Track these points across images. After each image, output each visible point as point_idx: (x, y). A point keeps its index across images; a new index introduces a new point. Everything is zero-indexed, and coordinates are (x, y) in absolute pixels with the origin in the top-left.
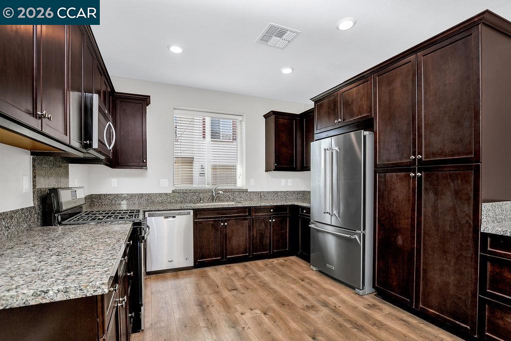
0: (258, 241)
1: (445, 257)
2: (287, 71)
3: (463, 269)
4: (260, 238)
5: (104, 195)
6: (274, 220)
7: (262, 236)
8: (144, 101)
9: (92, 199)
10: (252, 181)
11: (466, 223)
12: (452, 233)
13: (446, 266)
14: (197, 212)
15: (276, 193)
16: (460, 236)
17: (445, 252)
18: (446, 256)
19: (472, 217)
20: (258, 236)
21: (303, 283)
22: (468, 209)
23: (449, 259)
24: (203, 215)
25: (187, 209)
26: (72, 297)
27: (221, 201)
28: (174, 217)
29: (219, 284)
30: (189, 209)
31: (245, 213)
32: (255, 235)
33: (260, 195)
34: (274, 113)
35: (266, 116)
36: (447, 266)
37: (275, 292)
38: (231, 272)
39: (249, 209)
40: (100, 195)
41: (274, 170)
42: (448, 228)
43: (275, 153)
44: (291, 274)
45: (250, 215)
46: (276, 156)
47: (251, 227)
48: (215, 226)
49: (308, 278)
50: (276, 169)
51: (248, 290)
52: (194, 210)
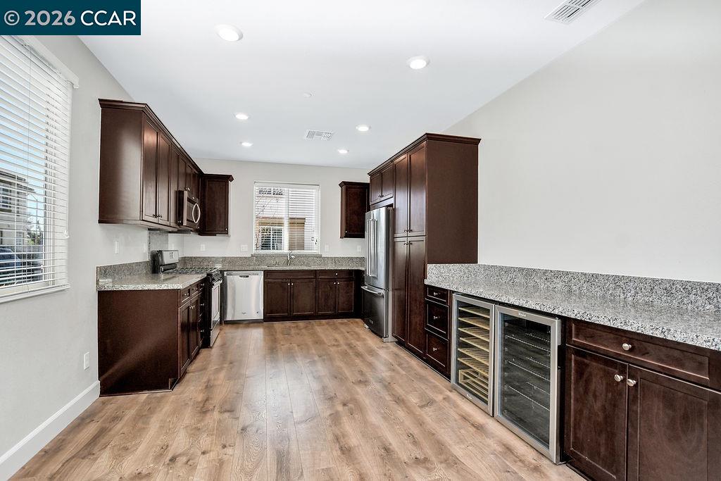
0: (323, 301)
2: (343, 152)
4: (325, 299)
5: (195, 258)
6: (338, 283)
7: (327, 298)
9: (184, 260)
10: (326, 247)
14: (267, 274)
20: (323, 298)
24: (273, 275)
25: (257, 270)
27: (295, 265)
28: (247, 277)
29: (278, 331)
30: (260, 271)
32: (320, 297)
33: (335, 260)
35: (341, 186)
37: (318, 337)
39: (315, 272)
41: (344, 237)
43: (346, 220)
44: (343, 329)
45: (315, 277)
46: (347, 223)
47: (316, 289)
48: (282, 285)
49: (355, 332)
50: (347, 236)
51: (298, 336)
52: (264, 271)
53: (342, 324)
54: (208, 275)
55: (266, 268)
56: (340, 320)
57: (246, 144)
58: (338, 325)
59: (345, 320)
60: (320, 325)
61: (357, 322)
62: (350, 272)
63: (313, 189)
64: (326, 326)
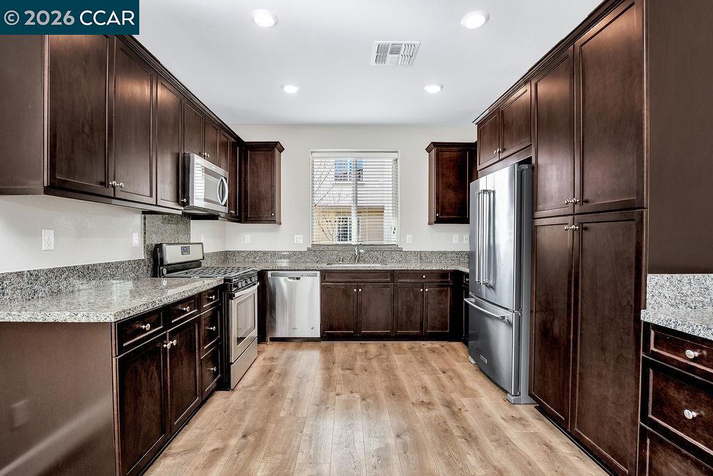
0: (404, 315)
1: (603, 356)
2: (433, 89)
3: (623, 377)
4: (407, 313)
5: (238, 252)
6: (427, 290)
7: (410, 310)
8: (271, 149)
9: (226, 256)
10: (409, 238)
11: (628, 304)
12: (612, 320)
13: (604, 372)
14: (325, 274)
15: (444, 253)
16: (620, 326)
17: (603, 349)
18: (604, 354)
19: (633, 295)
20: (404, 311)
21: (442, 376)
22: (630, 282)
23: (607, 360)
24: (332, 277)
25: (313, 270)
26: (92, 321)
27: (365, 262)
28: (298, 279)
29: (337, 361)
30: (316, 270)
31: (387, 278)
32: (400, 309)
33: (420, 255)
34: (435, 144)
35: (428, 150)
36: (606, 371)
37: (396, 379)
38: (361, 350)
39: (393, 273)
40: (234, 252)
41: (435, 223)
42: (607, 313)
43: (437, 198)
44: (436, 363)
45: (392, 281)
46: (438, 203)
47: (394, 297)
48: (346, 292)
49: (454, 371)
50: (439, 221)
51: (365, 372)
52: (321, 271)
53: (433, 351)
54: (225, 280)
55: (325, 266)
56: (428, 344)
57: (291, 89)
58: (426, 352)
59: (437, 344)
60: (400, 351)
61: (454, 350)
62: (443, 274)
63: (388, 158)
64: (409, 355)
